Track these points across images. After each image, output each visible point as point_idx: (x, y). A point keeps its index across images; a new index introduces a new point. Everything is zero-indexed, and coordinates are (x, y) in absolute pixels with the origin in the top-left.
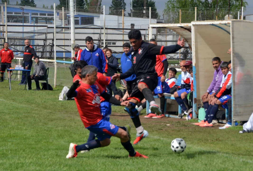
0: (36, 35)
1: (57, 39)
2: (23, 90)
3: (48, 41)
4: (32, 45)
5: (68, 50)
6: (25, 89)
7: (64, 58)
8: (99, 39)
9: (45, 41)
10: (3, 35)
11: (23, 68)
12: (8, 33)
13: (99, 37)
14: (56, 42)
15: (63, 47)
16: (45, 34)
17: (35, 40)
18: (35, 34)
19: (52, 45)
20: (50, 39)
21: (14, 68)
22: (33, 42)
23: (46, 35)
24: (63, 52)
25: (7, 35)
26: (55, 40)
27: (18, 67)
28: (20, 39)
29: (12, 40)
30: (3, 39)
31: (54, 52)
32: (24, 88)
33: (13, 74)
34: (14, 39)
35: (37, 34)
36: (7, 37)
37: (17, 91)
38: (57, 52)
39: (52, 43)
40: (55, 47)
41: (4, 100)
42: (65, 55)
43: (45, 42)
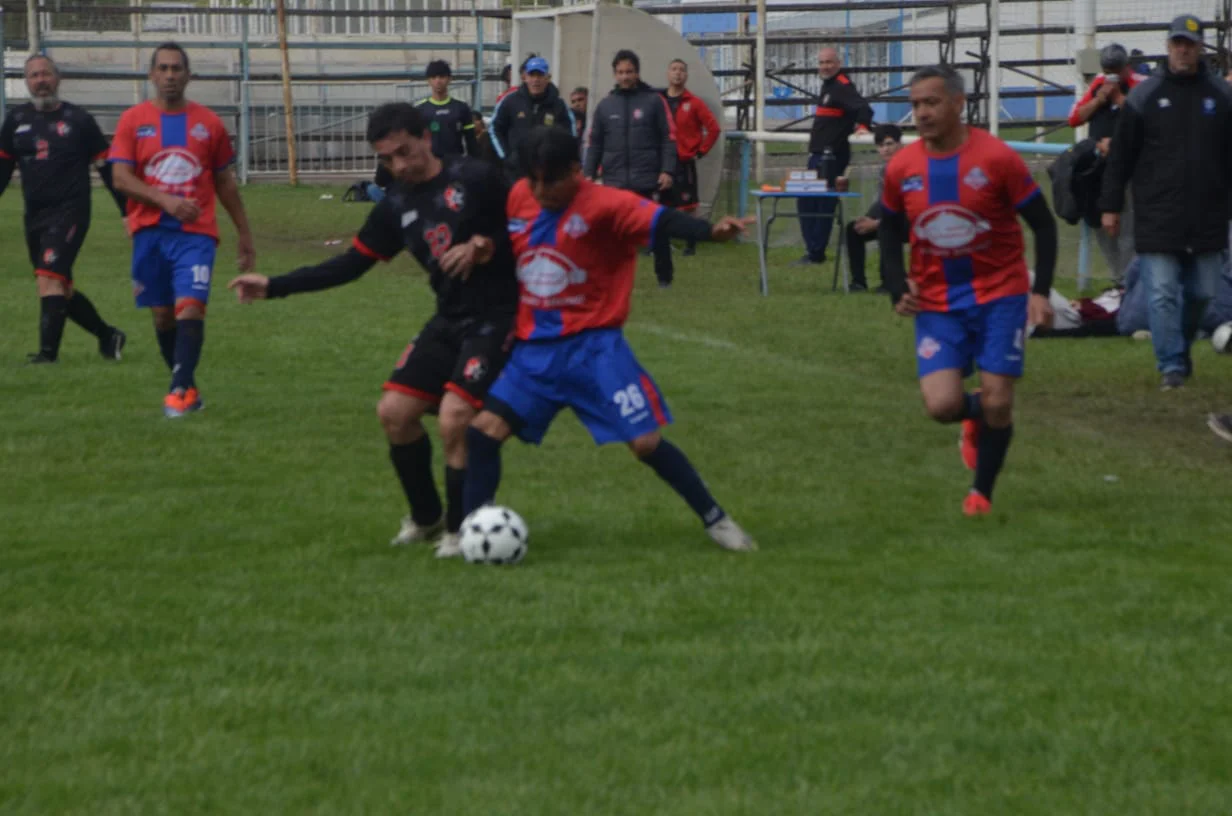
0: (909, 17)
1: (1003, 33)
2: (825, 292)
3: (959, 42)
4: (893, 65)
5: (1056, 81)
6: (834, 288)
7: (1040, 124)
8: (1222, 19)
9: (944, 46)
10: (747, 23)
11: (824, 182)
12: (770, 14)
13: (1218, 11)
14: (998, 45)
15: (1033, 70)
16: (946, 9)
17: (904, 43)
18: (907, 11)
19: (977, 60)
20: (971, 34)
21: (783, 186)
22: (897, 54)
23: (949, 15)
24: (1032, 94)
25: (765, 24)
26: (994, 36)
27: (803, 179)
28: (836, 40)
29: (797, 45)
30: (743, 42)
31: (986, 96)
32: (829, 284)
33: (775, 215)
34: (807, 41)
35: (913, 11)
36: (765, 34)
37: (798, 299)
38: (1003, 95)
39: (979, 53)
40: (993, 70)
41: (729, 345)
42: (1046, 107)
43: (947, 48)
